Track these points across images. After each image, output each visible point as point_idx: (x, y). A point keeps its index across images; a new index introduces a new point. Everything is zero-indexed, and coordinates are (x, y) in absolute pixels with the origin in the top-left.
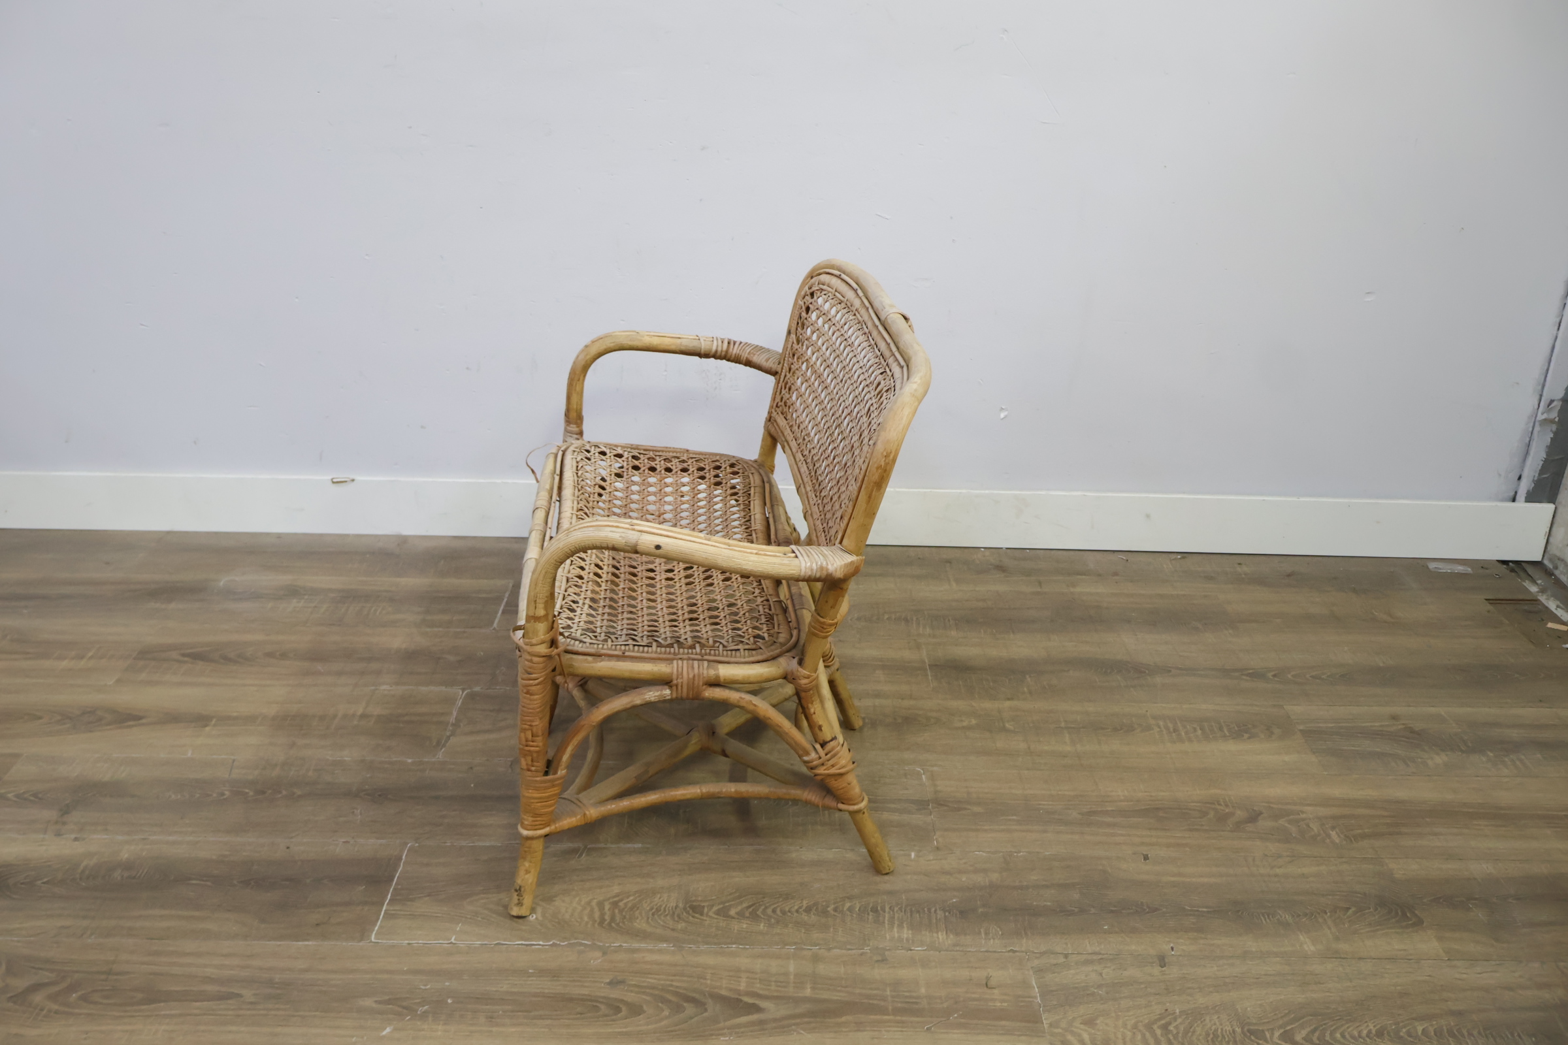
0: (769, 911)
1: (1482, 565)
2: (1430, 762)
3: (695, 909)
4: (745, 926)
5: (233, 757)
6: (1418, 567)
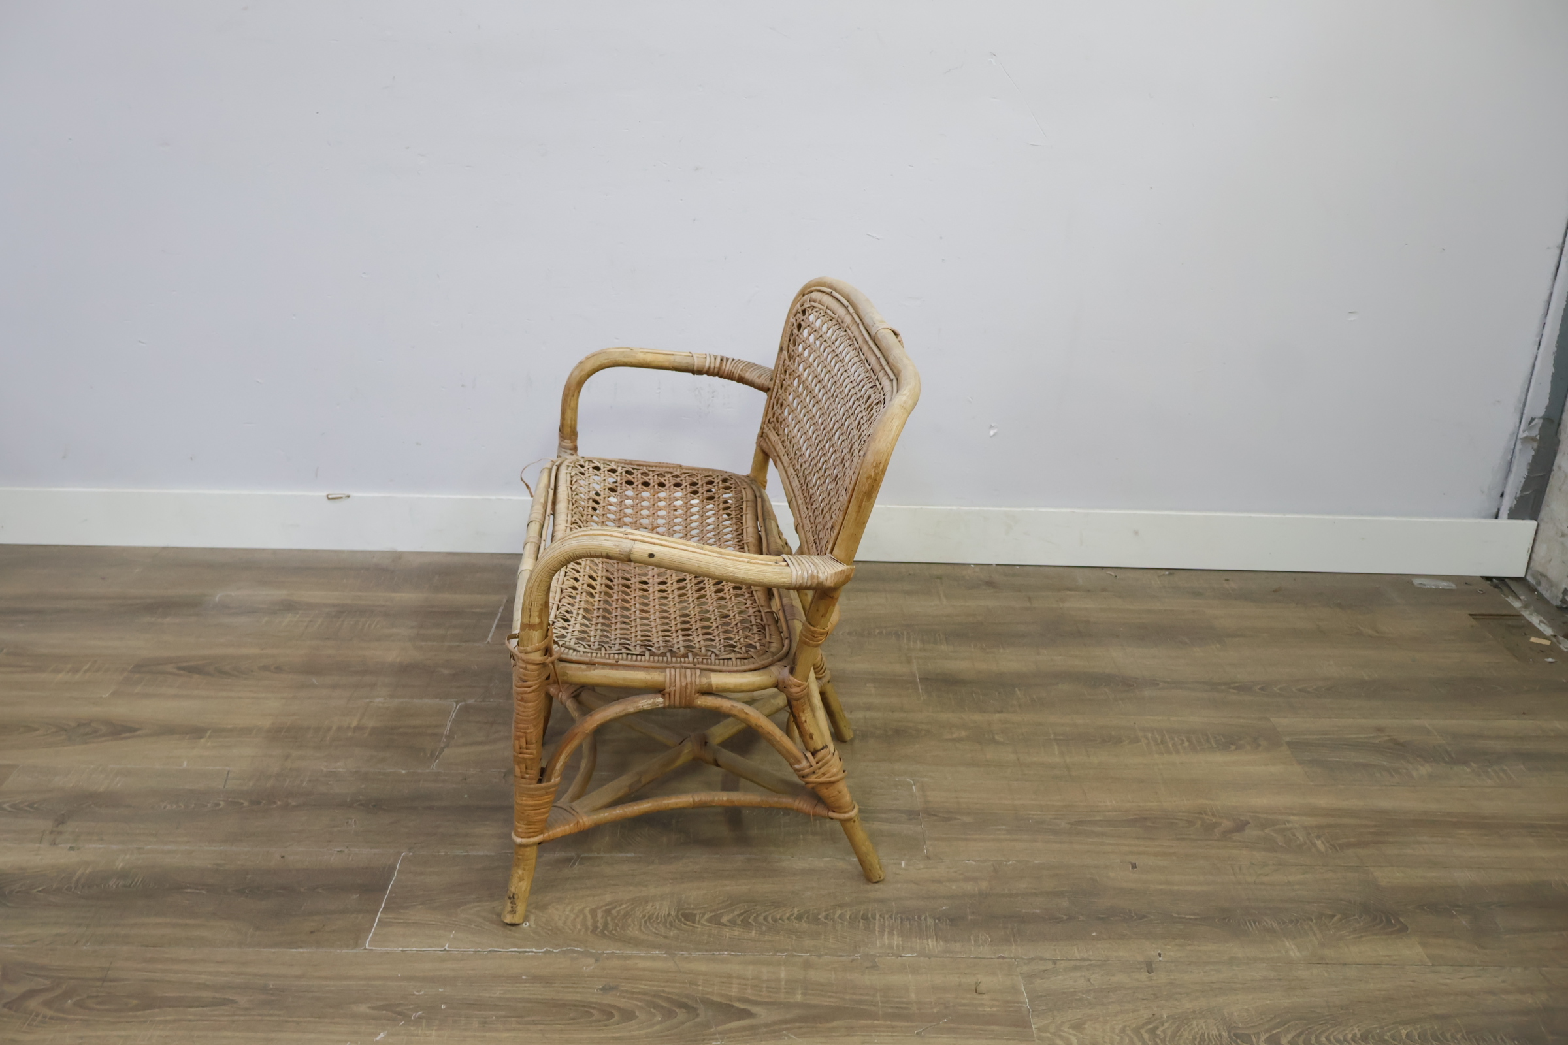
0: (761, 918)
1: (1465, 582)
2: (1414, 773)
3: (688, 917)
4: (736, 933)
5: (228, 768)
6: (1403, 584)
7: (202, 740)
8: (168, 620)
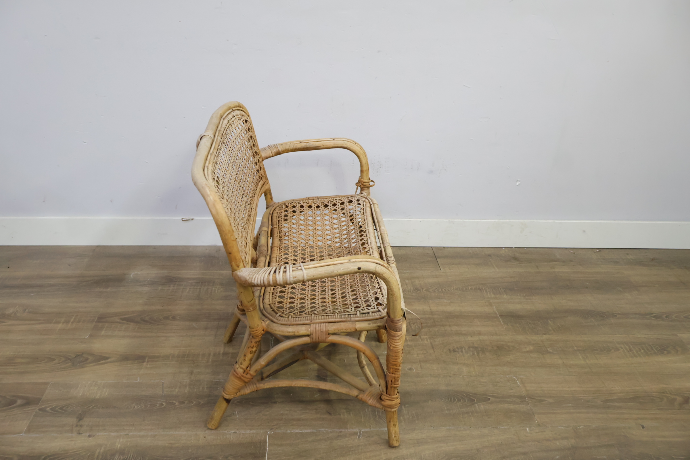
5: (162, 381)
7: (145, 364)
8: (109, 290)
